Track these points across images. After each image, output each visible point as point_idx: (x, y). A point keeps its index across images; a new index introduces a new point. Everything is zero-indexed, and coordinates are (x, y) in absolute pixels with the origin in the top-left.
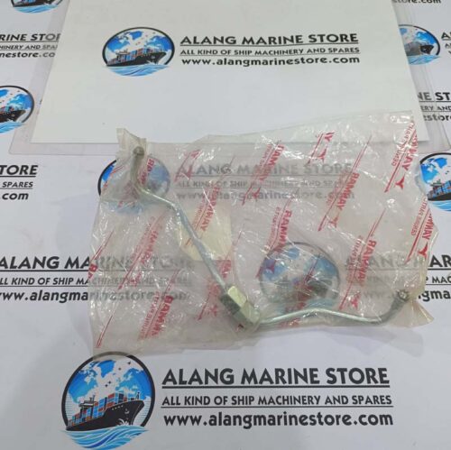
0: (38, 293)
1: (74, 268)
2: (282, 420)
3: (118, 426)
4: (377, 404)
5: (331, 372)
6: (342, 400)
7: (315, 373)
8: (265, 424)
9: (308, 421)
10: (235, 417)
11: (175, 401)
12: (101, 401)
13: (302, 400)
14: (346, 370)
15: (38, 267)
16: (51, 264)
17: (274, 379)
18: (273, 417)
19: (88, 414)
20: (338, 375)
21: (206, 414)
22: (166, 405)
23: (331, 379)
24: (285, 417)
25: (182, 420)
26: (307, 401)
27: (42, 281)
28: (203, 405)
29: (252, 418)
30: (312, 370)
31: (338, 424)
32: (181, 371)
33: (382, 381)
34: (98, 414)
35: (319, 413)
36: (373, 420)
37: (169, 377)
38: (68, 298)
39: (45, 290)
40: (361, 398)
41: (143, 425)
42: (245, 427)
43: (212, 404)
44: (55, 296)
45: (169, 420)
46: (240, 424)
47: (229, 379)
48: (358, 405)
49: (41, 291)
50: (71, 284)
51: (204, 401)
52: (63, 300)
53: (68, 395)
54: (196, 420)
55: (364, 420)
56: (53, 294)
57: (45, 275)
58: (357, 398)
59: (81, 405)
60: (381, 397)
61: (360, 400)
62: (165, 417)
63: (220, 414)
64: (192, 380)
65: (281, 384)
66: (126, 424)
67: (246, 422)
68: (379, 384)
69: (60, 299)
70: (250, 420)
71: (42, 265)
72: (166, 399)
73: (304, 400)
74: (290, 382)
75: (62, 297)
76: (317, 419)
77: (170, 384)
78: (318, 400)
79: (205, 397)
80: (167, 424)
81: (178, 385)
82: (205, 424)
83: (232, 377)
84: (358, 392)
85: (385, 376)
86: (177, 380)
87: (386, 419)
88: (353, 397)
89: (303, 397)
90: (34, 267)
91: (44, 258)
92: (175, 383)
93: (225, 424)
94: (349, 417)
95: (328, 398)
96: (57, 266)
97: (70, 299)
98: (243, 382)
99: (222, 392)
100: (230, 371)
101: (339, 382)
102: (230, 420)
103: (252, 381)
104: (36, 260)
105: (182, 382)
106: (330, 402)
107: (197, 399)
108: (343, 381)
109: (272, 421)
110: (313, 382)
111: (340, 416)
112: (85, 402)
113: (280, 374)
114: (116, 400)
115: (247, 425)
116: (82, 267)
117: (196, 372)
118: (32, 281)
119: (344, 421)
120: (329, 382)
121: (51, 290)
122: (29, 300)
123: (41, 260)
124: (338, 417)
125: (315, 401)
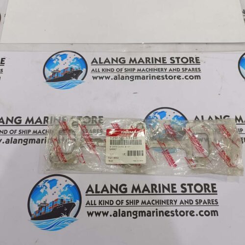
0: (10, 139)
1: (31, 123)
2: (155, 214)
3: (61, 217)
4: (210, 204)
5: (184, 186)
6: (190, 202)
7: (174, 186)
8: (145, 216)
9: (170, 214)
10: (128, 212)
11: (93, 203)
12: (50, 203)
13: (166, 202)
14: (192, 185)
15: (9, 123)
16: (17, 121)
17: (150, 190)
18: (150, 212)
19: (43, 211)
20: (188, 187)
21: (111, 210)
22: (88, 205)
23: (184, 190)
24: (157, 212)
25: (98, 214)
26: (169, 203)
27: (12, 132)
28: (109, 205)
29: (138, 212)
30: (172, 185)
31: (187, 215)
32: (96, 185)
33: (213, 191)
34: (48, 211)
35: (176, 210)
36: (207, 213)
37: (90, 189)
38: (28, 142)
39: (14, 137)
40: (201, 201)
41: (75, 216)
42: (134, 218)
43: (115, 204)
44: (20, 141)
45: (90, 214)
46: (131, 216)
47: (124, 190)
48: (199, 205)
49: (12, 138)
50: (30, 133)
51: (110, 203)
52: (25, 143)
53: (31, 199)
54: (105, 214)
55: (202, 213)
56: (19, 140)
57: (14, 128)
58: (198, 201)
59: (39, 206)
60: (212, 200)
61: (200, 202)
62: (88, 212)
63: (119, 210)
64: (103, 190)
65: (154, 193)
66: (65, 216)
67: (134, 215)
68: (211, 193)
69: (23, 143)
70: (137, 213)
71: (12, 122)
72: (88, 201)
73: (167, 202)
74: (160, 192)
75: (24, 142)
76: (175, 213)
77: (90, 193)
78: (176, 202)
79: (111, 201)
80: (89, 216)
81: (95, 194)
82: (111, 216)
83: (126, 189)
84: (199, 197)
85: (215, 188)
86: (94, 190)
87: (215, 213)
88: (196, 201)
89: (167, 200)
90: (7, 123)
91: (13, 118)
92: (93, 192)
93: (122, 216)
94: (193, 212)
95: (182, 201)
96: (20, 123)
97: (29, 143)
98: (132, 192)
99: (120, 198)
100: (125, 185)
101: (188, 192)
102: (125, 214)
103: (138, 191)
104: (8, 119)
105: (97, 192)
106: (183, 203)
107: (106, 202)
108: (191, 191)
109: (149, 214)
110: (173, 191)
111: (188, 211)
112: (41, 204)
113: (154, 187)
114: (59, 202)
115: (135, 216)
116: (36, 123)
117: (105, 186)
118: (6, 132)
119: (191, 214)
120: (182, 191)
121: (18, 137)
122: (5, 143)
123: (11, 119)
124: (187, 212)
125: (174, 202)
